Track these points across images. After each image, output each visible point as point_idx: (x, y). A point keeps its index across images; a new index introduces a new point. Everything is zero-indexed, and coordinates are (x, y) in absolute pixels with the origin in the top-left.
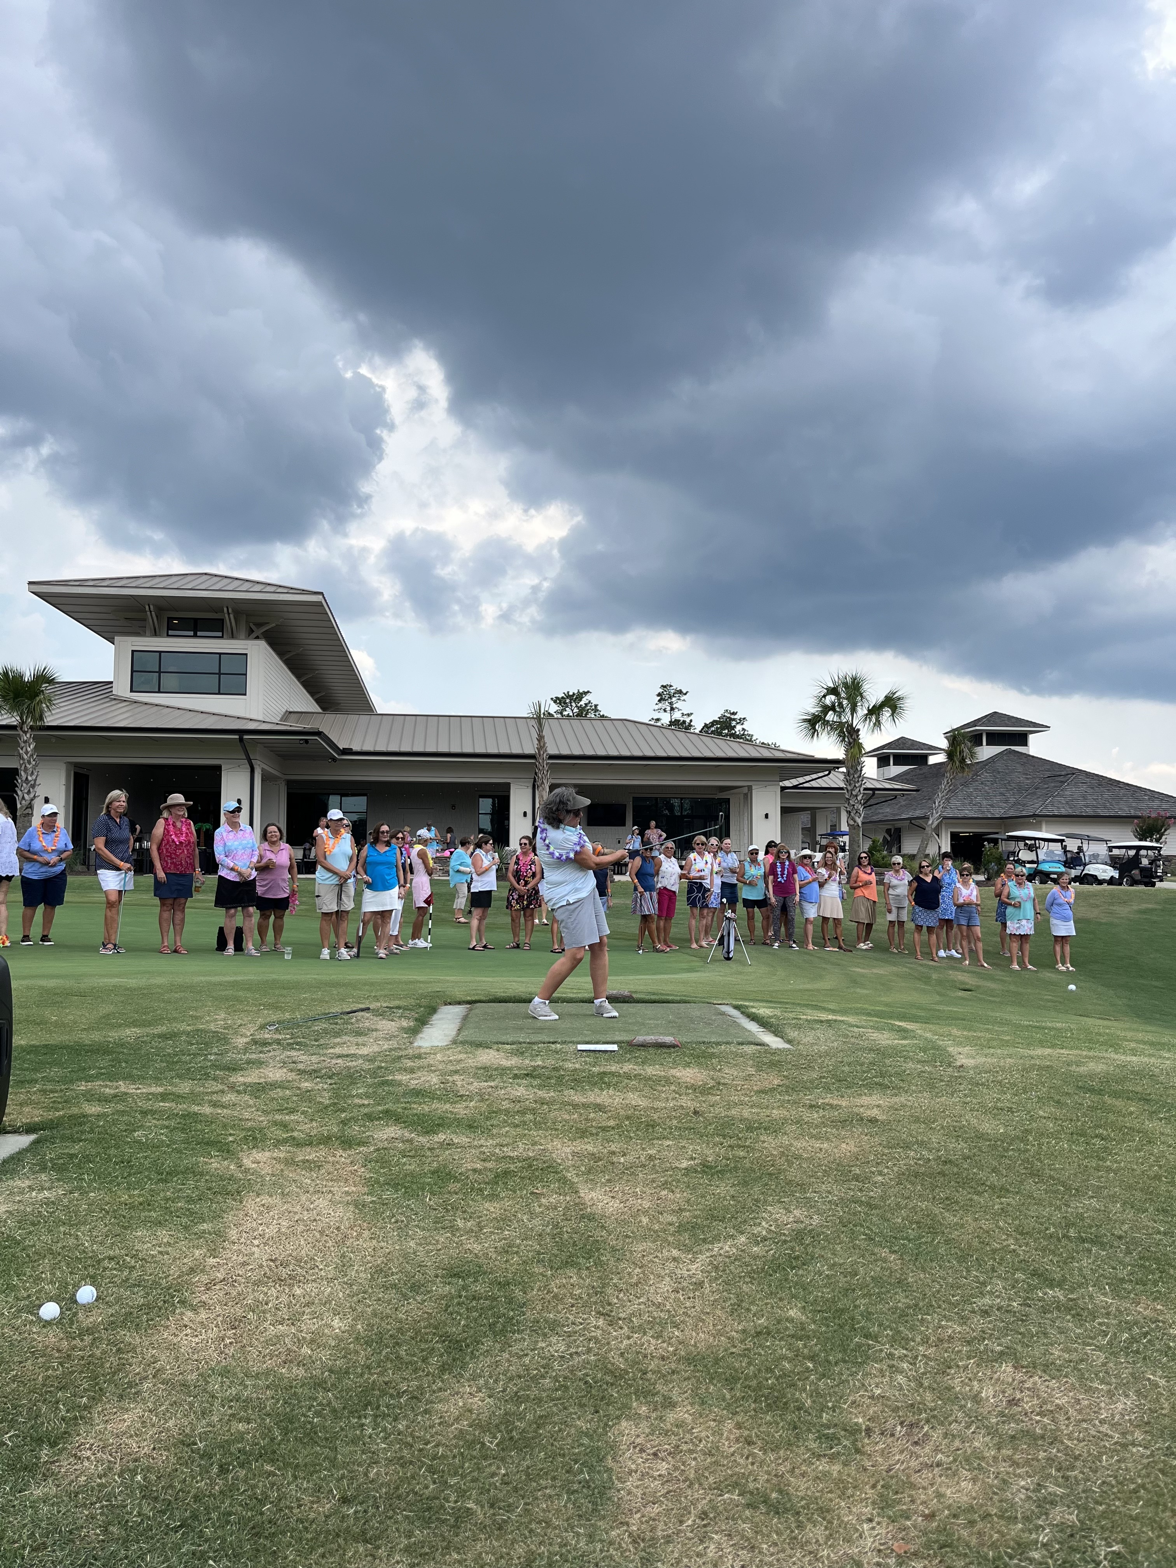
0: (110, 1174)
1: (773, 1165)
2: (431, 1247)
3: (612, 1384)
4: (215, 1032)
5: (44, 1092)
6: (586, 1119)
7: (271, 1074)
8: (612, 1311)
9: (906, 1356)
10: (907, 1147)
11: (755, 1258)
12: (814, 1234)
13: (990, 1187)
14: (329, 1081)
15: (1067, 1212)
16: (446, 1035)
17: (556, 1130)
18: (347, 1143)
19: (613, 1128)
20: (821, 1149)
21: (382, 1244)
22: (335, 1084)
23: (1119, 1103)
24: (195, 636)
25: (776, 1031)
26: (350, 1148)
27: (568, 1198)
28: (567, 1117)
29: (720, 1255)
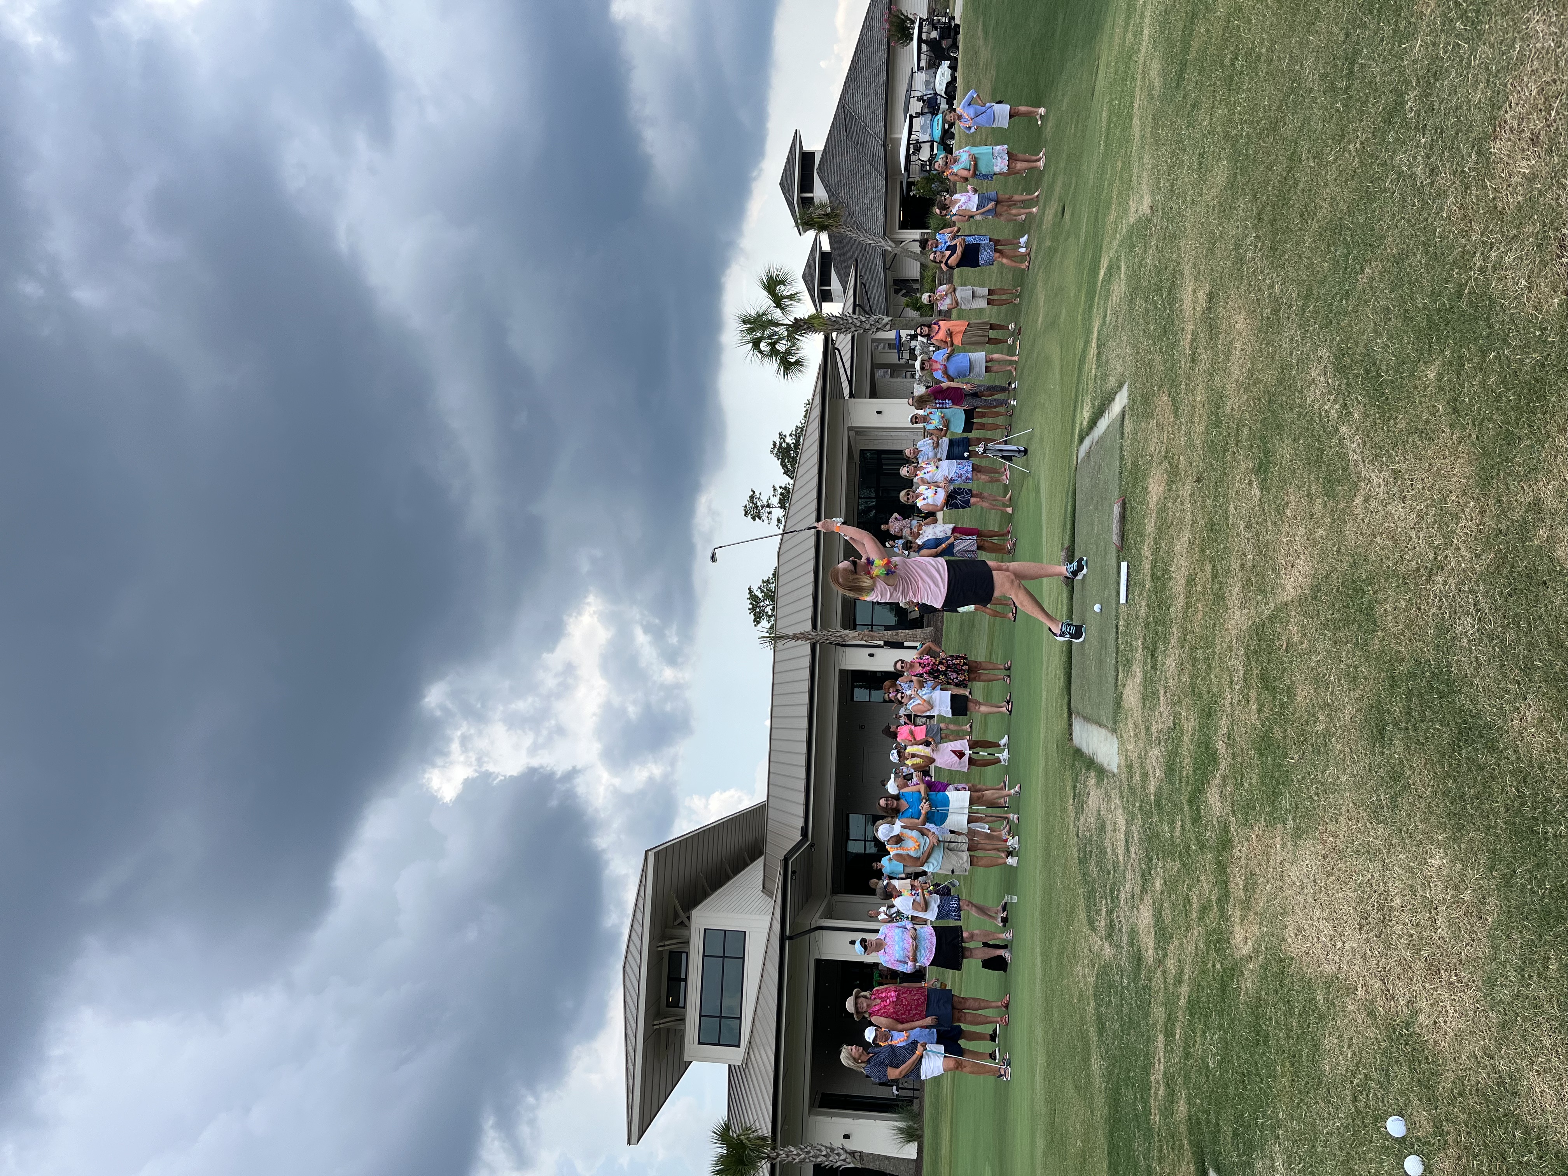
0: (1257, 1096)
1: (1259, 399)
2: (1348, 759)
3: (1513, 567)
4: (1097, 978)
5: (1160, 1160)
6: (1204, 595)
7: (1146, 921)
8: (1427, 567)
9: (1482, 254)
10: (1241, 260)
11: (1366, 416)
12: (1341, 353)
13: (1289, 172)
14: (1155, 861)
15: (1319, 91)
16: (1106, 739)
17: (1214, 625)
18: (1225, 844)
19: (1214, 566)
20: (1242, 350)
21: (1344, 809)
22: (1158, 855)
23: (1196, 44)
24: (685, 980)
25: (1109, 398)
26: (1230, 841)
27: (1293, 614)
28: (1200, 615)
29: (1362, 452)
